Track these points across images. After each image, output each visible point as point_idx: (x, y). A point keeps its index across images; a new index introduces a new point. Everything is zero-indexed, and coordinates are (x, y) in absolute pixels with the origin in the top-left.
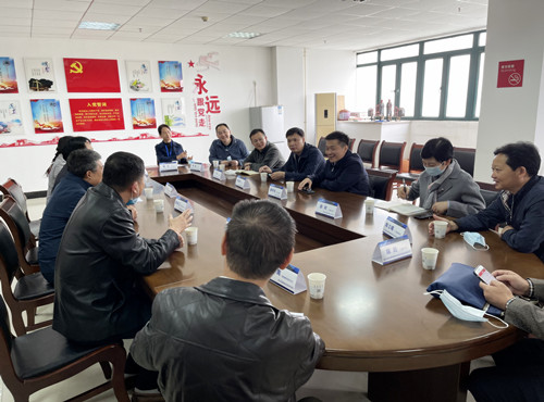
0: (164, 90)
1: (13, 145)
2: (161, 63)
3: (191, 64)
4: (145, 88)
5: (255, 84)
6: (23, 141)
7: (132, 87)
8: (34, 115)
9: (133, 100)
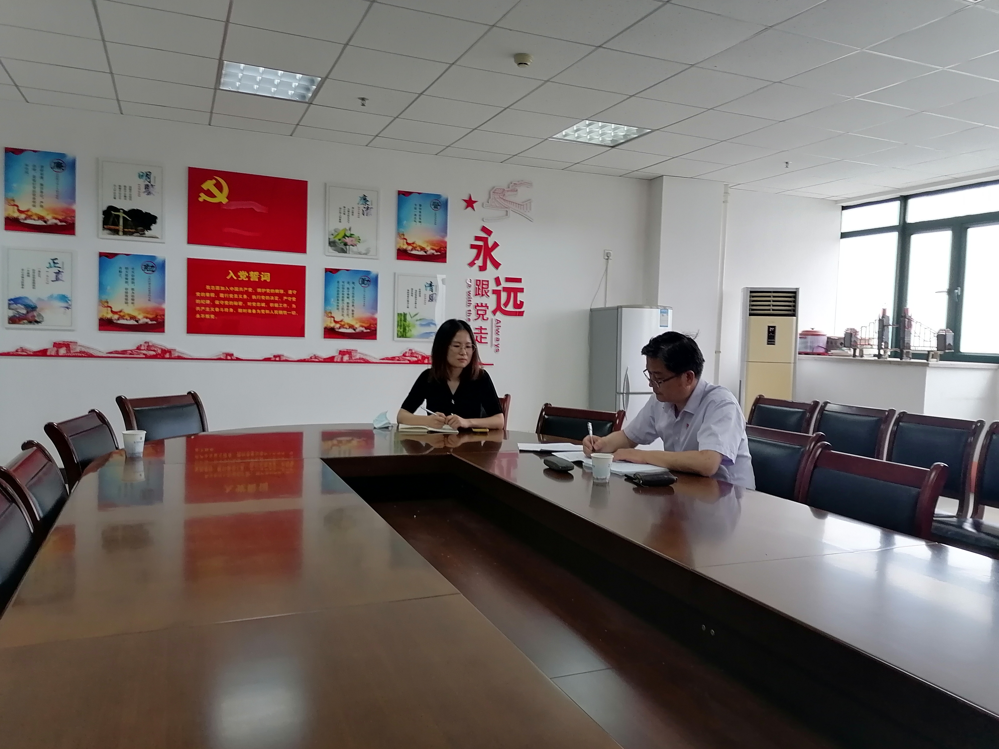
0: (402, 254)
1: (43, 353)
2: (403, 195)
3: (470, 203)
4: (361, 247)
5: (608, 257)
6: (67, 345)
7: (332, 244)
8: (102, 287)
9: (330, 272)
